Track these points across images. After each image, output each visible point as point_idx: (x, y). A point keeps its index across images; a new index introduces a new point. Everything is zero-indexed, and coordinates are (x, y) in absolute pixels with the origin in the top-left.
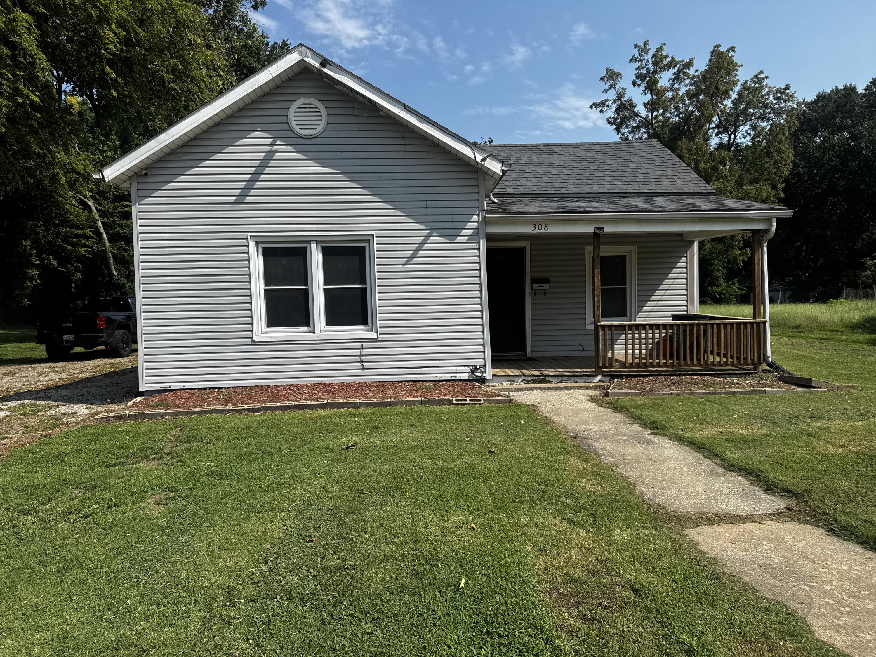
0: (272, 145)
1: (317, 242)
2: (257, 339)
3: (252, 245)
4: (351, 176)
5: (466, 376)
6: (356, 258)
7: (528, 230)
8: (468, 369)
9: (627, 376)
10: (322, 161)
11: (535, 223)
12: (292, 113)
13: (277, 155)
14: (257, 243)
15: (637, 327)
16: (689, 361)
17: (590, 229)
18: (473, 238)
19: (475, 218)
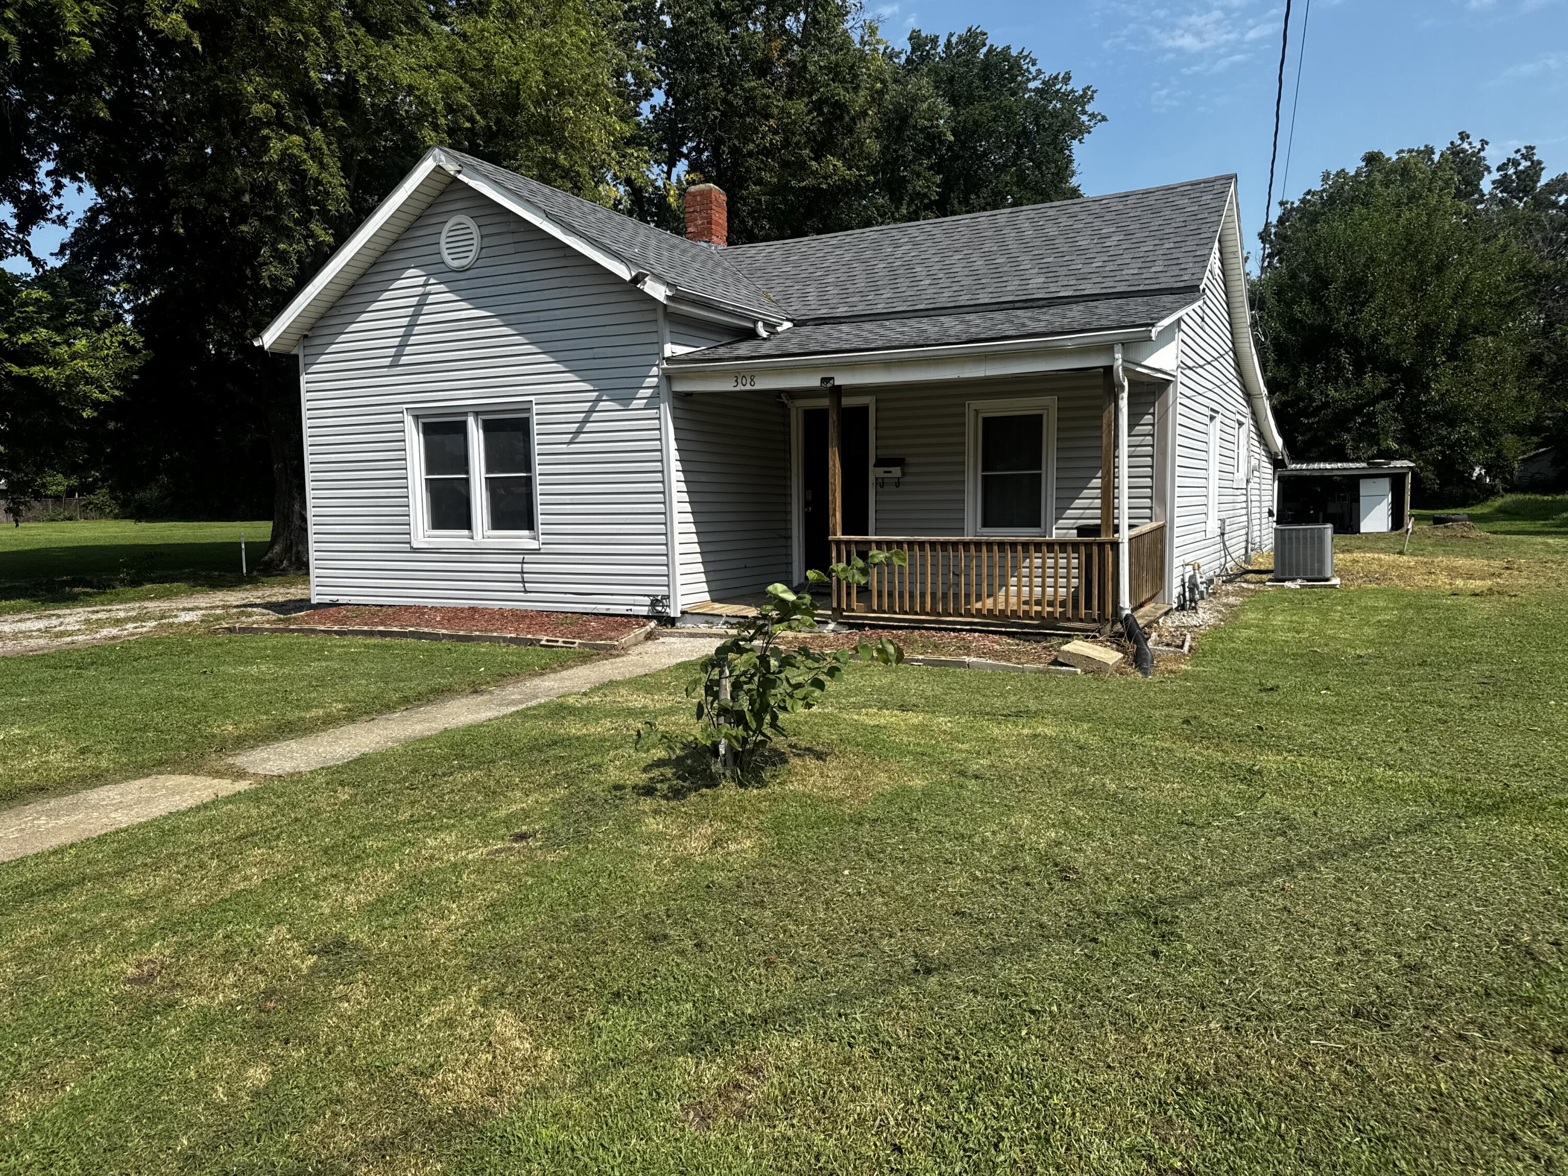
0: (425, 285)
1: (477, 414)
2: (415, 545)
3: (409, 421)
4: (507, 319)
5: (644, 611)
6: (520, 435)
7: (727, 386)
8: (647, 601)
9: (872, 627)
10: (475, 301)
11: (737, 375)
12: (443, 240)
13: (431, 299)
14: (416, 418)
15: (1050, 546)
16: (1083, 612)
17: (813, 381)
18: (652, 403)
19: (655, 371)
